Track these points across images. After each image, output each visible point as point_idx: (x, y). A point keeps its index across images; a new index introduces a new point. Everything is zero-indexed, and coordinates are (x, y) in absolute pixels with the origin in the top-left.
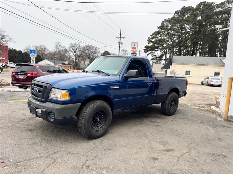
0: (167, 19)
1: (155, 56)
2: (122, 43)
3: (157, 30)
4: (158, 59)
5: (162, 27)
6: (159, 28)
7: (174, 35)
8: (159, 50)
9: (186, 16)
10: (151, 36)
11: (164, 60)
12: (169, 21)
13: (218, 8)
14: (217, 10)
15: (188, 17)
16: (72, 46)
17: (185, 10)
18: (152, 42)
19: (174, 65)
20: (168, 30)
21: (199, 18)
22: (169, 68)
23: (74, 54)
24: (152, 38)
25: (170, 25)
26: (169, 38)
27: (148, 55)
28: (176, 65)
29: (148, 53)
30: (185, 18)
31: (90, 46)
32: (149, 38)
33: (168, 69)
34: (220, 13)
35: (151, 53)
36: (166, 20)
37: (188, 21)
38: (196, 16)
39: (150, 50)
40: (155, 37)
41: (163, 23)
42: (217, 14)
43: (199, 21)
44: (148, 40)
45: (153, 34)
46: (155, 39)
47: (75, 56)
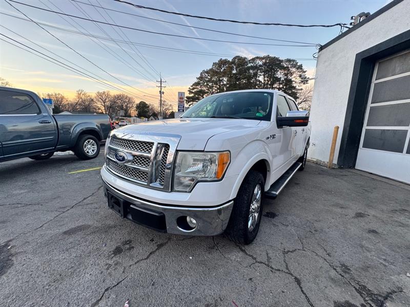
0: (206, 70)
2: (163, 93)
3: (196, 81)
5: (201, 78)
6: (198, 78)
7: (213, 87)
10: (192, 86)
11: (205, 111)
12: (207, 72)
13: (250, 63)
14: (249, 65)
15: (224, 69)
16: (100, 95)
17: (223, 63)
18: (192, 92)
20: (207, 82)
21: (234, 72)
23: (103, 104)
24: (193, 89)
25: (209, 77)
26: (208, 90)
27: (190, 105)
29: (189, 104)
30: (222, 70)
31: (123, 96)
32: (190, 88)
34: (252, 68)
35: (192, 104)
36: (204, 72)
37: (224, 74)
38: (232, 69)
39: (191, 101)
40: (196, 88)
41: (201, 74)
42: (249, 68)
43: (234, 74)
44: (188, 91)
45: (194, 85)
46: (195, 90)
47: (104, 106)
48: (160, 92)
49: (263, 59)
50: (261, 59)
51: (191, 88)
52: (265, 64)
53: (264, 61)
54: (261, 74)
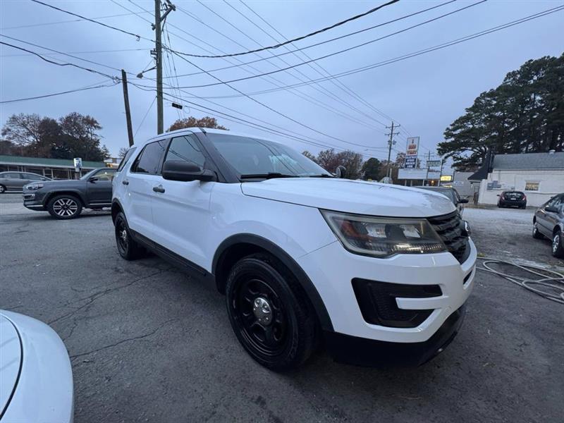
0: (488, 92)
1: (461, 159)
2: (395, 143)
3: (464, 114)
4: (466, 164)
5: (475, 108)
6: (467, 110)
8: (469, 148)
9: (535, 78)
10: (453, 125)
12: (491, 94)
15: (539, 79)
17: (534, 66)
18: (453, 136)
19: (498, 172)
20: (489, 112)
22: (486, 178)
24: (454, 130)
25: (495, 102)
27: (446, 157)
28: (502, 172)
29: (446, 155)
30: (532, 82)
32: (448, 129)
33: (484, 180)
35: (451, 155)
36: (484, 95)
37: (537, 88)
39: (450, 150)
40: (461, 128)
41: (478, 100)
44: (445, 134)
45: (456, 122)
46: (460, 130)
48: (390, 141)
51: (451, 128)
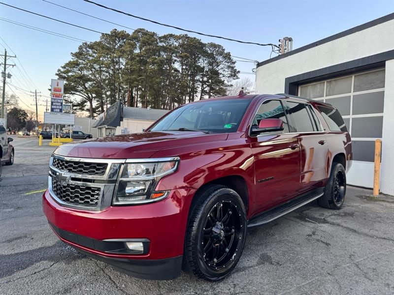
0: (88, 43)
1: (71, 102)
2: (9, 76)
5: (79, 55)
6: (74, 55)
8: (77, 93)
9: (118, 45)
11: (88, 110)
12: (91, 47)
13: (161, 42)
14: (160, 44)
17: (116, 35)
18: (64, 78)
19: (126, 121)
20: (91, 62)
21: (137, 51)
22: (120, 126)
24: (65, 73)
25: (95, 55)
26: (93, 74)
28: (129, 121)
30: (116, 47)
32: (59, 70)
33: (118, 127)
34: (165, 49)
36: (86, 45)
40: (71, 71)
41: (80, 48)
42: (160, 49)
43: (138, 55)
44: (57, 74)
46: (70, 74)
48: (4, 73)
49: (180, 39)
50: (177, 38)
51: (62, 70)
52: (181, 46)
53: (180, 41)
54: (178, 60)
